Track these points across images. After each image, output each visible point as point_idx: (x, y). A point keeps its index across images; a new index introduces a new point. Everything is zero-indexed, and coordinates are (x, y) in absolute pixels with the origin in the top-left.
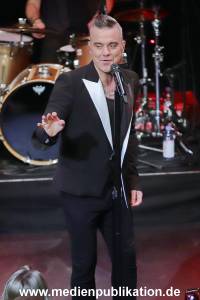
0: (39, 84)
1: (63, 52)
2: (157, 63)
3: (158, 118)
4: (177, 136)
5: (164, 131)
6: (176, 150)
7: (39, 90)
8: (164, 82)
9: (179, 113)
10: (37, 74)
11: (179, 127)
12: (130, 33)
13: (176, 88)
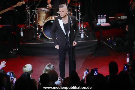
0: (52, 20)
1: (58, 13)
2: (80, 16)
3: (80, 28)
4: (84, 33)
5: (81, 32)
6: (84, 36)
7: (52, 22)
8: (81, 20)
9: (85, 27)
10: (52, 18)
11: (85, 30)
12: (73, 9)
13: (84, 22)
